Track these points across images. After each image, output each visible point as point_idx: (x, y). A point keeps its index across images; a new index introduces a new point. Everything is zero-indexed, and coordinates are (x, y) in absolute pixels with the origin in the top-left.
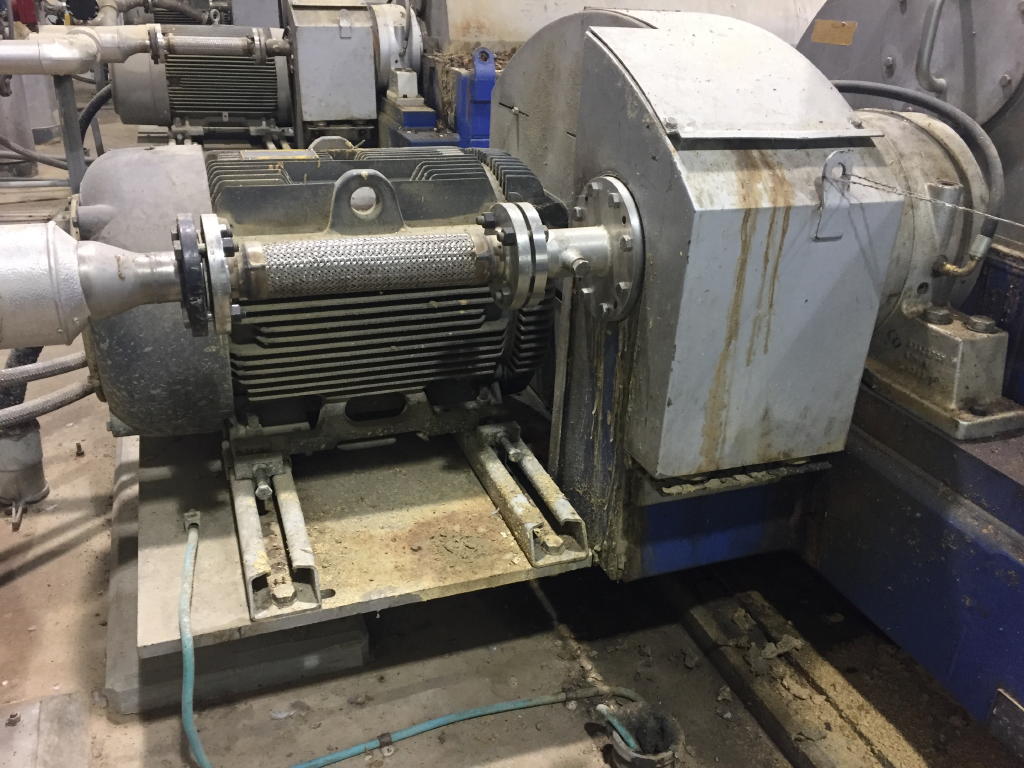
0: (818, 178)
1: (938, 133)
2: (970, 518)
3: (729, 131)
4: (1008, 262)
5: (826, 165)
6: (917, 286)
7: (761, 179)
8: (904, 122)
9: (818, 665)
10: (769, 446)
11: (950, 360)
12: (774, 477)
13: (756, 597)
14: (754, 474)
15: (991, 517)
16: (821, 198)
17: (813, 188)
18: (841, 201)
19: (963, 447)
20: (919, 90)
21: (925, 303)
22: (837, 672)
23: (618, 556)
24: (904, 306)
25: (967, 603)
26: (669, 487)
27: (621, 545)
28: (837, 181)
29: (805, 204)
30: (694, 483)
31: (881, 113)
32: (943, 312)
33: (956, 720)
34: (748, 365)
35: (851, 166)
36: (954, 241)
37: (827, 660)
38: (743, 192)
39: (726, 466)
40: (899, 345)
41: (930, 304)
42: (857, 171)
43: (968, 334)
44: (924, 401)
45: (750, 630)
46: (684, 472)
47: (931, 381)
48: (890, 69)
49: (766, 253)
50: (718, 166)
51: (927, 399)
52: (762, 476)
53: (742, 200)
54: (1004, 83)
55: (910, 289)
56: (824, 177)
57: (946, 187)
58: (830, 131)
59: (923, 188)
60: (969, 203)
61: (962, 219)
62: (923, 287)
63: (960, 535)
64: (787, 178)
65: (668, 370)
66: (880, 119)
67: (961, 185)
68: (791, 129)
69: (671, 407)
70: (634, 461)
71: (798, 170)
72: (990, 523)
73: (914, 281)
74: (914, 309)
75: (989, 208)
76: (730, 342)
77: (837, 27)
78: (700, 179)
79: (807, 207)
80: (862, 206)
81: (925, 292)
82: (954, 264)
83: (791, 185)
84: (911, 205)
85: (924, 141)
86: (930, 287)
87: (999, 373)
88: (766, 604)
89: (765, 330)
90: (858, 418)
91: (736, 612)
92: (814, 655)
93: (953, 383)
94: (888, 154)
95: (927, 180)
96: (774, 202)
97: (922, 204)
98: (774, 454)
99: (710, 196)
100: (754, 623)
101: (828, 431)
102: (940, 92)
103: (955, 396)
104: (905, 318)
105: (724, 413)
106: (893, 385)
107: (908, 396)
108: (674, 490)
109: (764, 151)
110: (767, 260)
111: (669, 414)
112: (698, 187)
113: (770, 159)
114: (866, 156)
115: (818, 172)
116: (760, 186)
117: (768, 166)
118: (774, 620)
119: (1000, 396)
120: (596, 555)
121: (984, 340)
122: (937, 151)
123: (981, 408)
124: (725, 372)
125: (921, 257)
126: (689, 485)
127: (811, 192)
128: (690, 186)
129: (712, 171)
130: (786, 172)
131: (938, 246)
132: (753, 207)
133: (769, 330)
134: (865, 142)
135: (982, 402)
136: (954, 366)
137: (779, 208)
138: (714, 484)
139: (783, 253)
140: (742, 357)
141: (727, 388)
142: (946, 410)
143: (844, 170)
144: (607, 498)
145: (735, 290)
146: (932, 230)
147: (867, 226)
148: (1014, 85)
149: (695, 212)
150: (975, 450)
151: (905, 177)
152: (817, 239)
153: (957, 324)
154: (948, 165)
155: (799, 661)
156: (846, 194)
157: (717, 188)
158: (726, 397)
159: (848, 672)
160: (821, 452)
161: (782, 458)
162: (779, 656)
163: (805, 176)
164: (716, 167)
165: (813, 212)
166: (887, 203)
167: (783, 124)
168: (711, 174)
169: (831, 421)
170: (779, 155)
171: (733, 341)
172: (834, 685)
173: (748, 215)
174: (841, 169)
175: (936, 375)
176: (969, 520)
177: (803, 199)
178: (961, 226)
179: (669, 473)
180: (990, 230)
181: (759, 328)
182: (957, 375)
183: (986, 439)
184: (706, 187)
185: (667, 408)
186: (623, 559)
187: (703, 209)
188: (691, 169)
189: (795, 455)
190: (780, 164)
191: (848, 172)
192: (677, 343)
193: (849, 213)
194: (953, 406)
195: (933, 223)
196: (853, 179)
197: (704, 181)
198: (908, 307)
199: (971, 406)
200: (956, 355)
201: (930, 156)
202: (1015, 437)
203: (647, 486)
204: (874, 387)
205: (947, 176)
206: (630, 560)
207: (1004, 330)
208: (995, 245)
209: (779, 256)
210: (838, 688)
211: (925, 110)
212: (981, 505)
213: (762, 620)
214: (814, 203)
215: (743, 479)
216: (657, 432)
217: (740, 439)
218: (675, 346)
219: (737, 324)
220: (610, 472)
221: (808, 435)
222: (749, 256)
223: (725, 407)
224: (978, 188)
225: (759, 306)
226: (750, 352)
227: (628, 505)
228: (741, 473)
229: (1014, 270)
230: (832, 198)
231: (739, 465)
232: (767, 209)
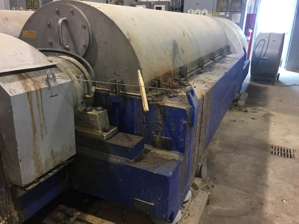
0: (46, 79)
1: (72, 61)
2: (115, 159)
3: (12, 69)
4: (99, 91)
5: (47, 75)
6: (81, 103)
7: (29, 82)
8: (62, 59)
9: (86, 216)
10: (56, 161)
11: (96, 120)
12: (59, 169)
13: (62, 207)
14: (54, 171)
15: (119, 157)
16: (49, 84)
17: (45, 82)
18: (55, 84)
19: (106, 142)
20: (62, 49)
21: (84, 107)
22: (92, 216)
23: (16, 218)
24: (79, 109)
25: (121, 181)
26: (28, 187)
27: (15, 214)
28: (52, 79)
29: (45, 87)
30: (35, 183)
31: (55, 57)
32: (90, 108)
33: (125, 211)
34: (42, 139)
35: (55, 74)
36: (86, 89)
37: (88, 214)
38: (24, 87)
39: (44, 172)
40: (81, 120)
41: (85, 107)
42: (56, 75)
43: (98, 112)
44: (93, 133)
45: (64, 217)
46: (32, 180)
47: (93, 127)
48: (51, 44)
49: (38, 104)
50: (12, 80)
51: (93, 132)
52: (56, 171)
53: (25, 89)
54: (84, 46)
55: (79, 104)
56: (48, 78)
57: (80, 75)
58: (44, 64)
59: (74, 76)
60: (86, 79)
61: (86, 83)
62: (82, 103)
63: (114, 164)
64: (36, 80)
65: (16, 150)
66: (55, 59)
67: (83, 74)
68: (31, 65)
69: (21, 162)
70: (12, 184)
71: (39, 77)
72: (119, 158)
73: (80, 101)
74: (82, 109)
75: (92, 79)
76: (35, 134)
77: (30, 33)
78: (8, 86)
79: (46, 88)
80: (61, 85)
81: (83, 104)
82: (88, 95)
83: (39, 82)
84: (73, 82)
85: (69, 63)
86: (84, 102)
87: (108, 120)
88: (65, 207)
89: (44, 127)
90: (77, 143)
91: (57, 214)
92: (84, 214)
93: (99, 126)
94: (61, 68)
95: (74, 74)
96: (35, 88)
97: (75, 81)
98: (58, 163)
99: (14, 90)
100: (64, 214)
101: (70, 150)
102: (68, 49)
103: (100, 129)
104: (80, 112)
105: (39, 157)
106: (83, 131)
107: (88, 133)
108: (30, 188)
109: (26, 73)
110: (39, 106)
111: (21, 164)
112: (8, 88)
113: (29, 75)
114: (57, 70)
115: (46, 77)
116: (29, 84)
117: (29, 77)
118: (69, 210)
119: (109, 126)
120: (6, 221)
121: (102, 113)
122: (74, 66)
123: (107, 130)
124: (36, 144)
125: (79, 95)
126: (34, 184)
127: (45, 83)
128: (6, 89)
129: (11, 82)
130: (35, 78)
131: (82, 91)
132: (29, 91)
133: (46, 127)
134: (54, 66)
135: (106, 129)
136: (97, 121)
137: (38, 90)
138: (42, 180)
139: (43, 103)
140: (40, 137)
141: (38, 149)
142: (99, 133)
143: (53, 75)
144: (4, 200)
145: (31, 118)
146: (80, 87)
147: (64, 90)
148: (87, 46)
149: (11, 96)
150: (110, 141)
151: (68, 74)
152: (52, 96)
153: (94, 110)
154: (77, 69)
155: (81, 218)
156: (56, 82)
157: (15, 87)
158: (38, 151)
159: (95, 214)
160: (71, 157)
161: (60, 163)
162: (75, 220)
163: (42, 79)
164: (12, 81)
165: (48, 89)
166: (67, 82)
167: (29, 64)
168: (11, 83)
169: (71, 147)
170: (31, 73)
171: (36, 134)
172: (93, 220)
173: (29, 94)
174: (52, 75)
175: (93, 125)
176: (114, 160)
177: (44, 86)
178: (86, 85)
179: (27, 183)
180: (94, 84)
181: (42, 127)
182: (99, 124)
183: (111, 138)
184: (11, 88)
185: (20, 163)
186: (17, 218)
187: (13, 95)
188: (4, 83)
189: (64, 160)
190: (32, 76)
191: (54, 76)
192: (17, 140)
193: (58, 87)
194: (100, 132)
195: (79, 85)
196: (56, 77)
197: (10, 86)
198: (80, 109)
199: (105, 131)
200: (97, 119)
201: (72, 67)
202: (116, 134)
203: (19, 190)
204: (78, 133)
205: (79, 72)
206: (20, 217)
207: (105, 109)
208: (96, 88)
209: (42, 104)
210: (94, 220)
211: (66, 55)
212: (115, 155)
213: (66, 212)
214: (47, 86)
215: (51, 174)
216: (18, 172)
217: (47, 162)
218: (17, 141)
219: (35, 128)
220: (3, 192)
221: (66, 153)
222: (33, 107)
223: (39, 154)
224: (87, 74)
225: (40, 121)
226: (42, 135)
227: (14, 199)
228: (49, 173)
229: (102, 93)
230: (52, 84)
231: (48, 171)
232: (34, 91)
